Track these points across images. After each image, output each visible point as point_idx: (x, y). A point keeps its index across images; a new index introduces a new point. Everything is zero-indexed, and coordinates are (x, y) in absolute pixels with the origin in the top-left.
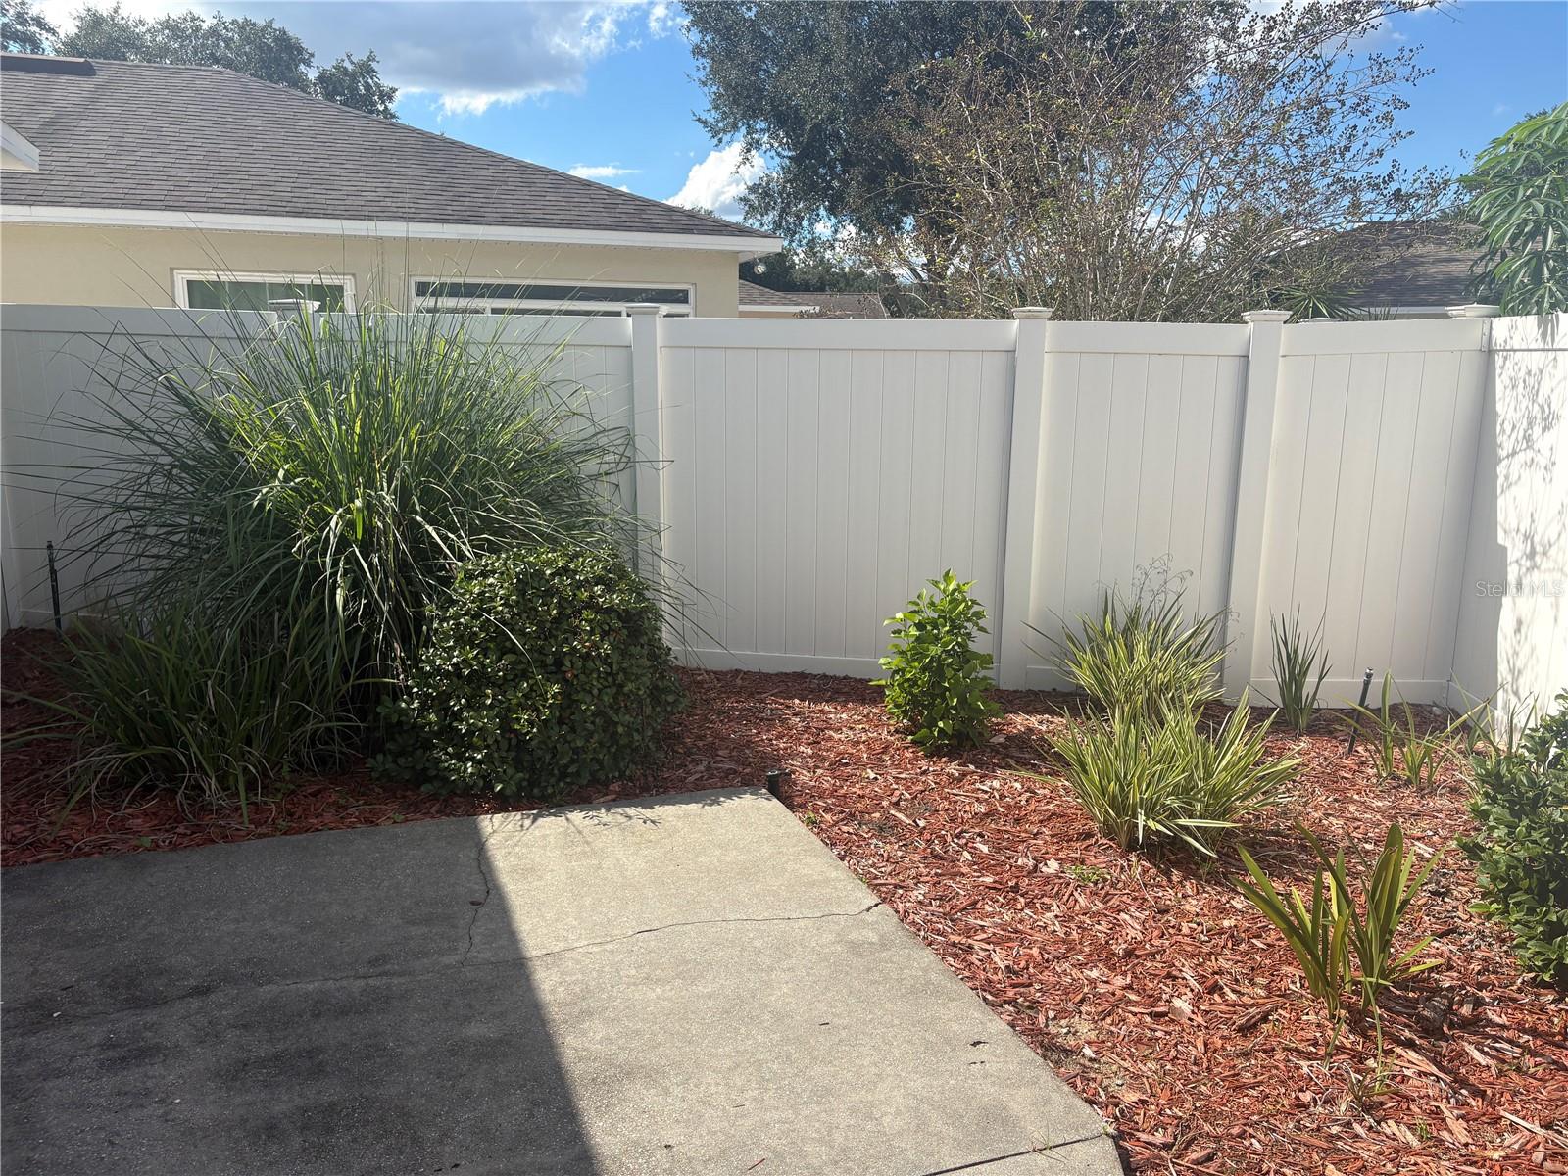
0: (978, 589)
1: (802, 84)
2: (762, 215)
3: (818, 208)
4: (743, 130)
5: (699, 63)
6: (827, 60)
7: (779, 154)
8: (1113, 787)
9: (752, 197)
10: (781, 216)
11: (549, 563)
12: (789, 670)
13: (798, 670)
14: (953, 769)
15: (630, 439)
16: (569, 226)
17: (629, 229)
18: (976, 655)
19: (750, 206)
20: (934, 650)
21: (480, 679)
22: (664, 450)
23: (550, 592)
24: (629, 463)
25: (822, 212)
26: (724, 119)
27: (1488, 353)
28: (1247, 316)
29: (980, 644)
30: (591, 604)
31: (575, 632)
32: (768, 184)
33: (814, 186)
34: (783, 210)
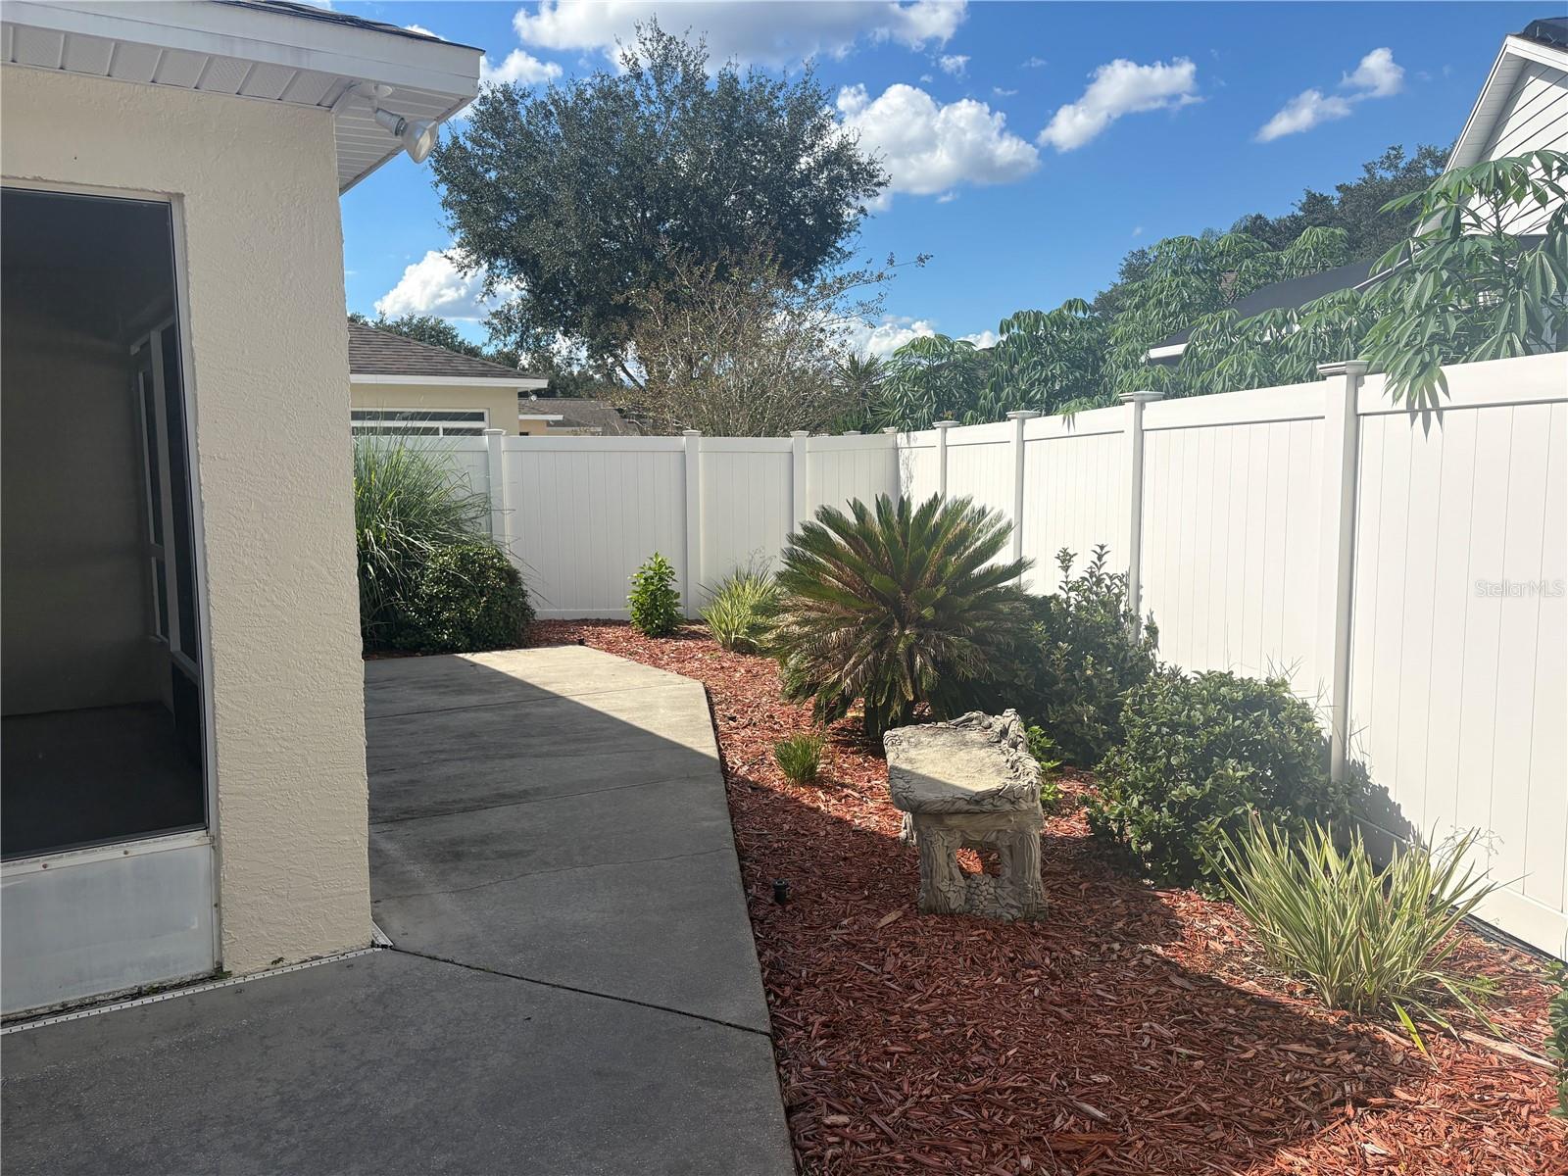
0: (673, 561)
1: (539, 239)
2: (505, 337)
3: (555, 333)
4: (486, 266)
5: (448, 214)
6: (558, 224)
7: (517, 287)
8: (723, 626)
9: (495, 321)
10: (521, 337)
11: (471, 551)
12: (579, 618)
13: (584, 617)
14: (663, 640)
15: (487, 500)
16: (404, 373)
17: (445, 374)
18: (673, 592)
19: (494, 329)
20: (651, 588)
21: (448, 599)
22: (507, 504)
23: (474, 562)
24: (487, 511)
25: (558, 335)
26: (467, 256)
27: (896, 449)
28: (792, 433)
29: (674, 587)
30: (493, 566)
31: (488, 578)
32: (509, 311)
33: (547, 314)
34: (523, 333)
